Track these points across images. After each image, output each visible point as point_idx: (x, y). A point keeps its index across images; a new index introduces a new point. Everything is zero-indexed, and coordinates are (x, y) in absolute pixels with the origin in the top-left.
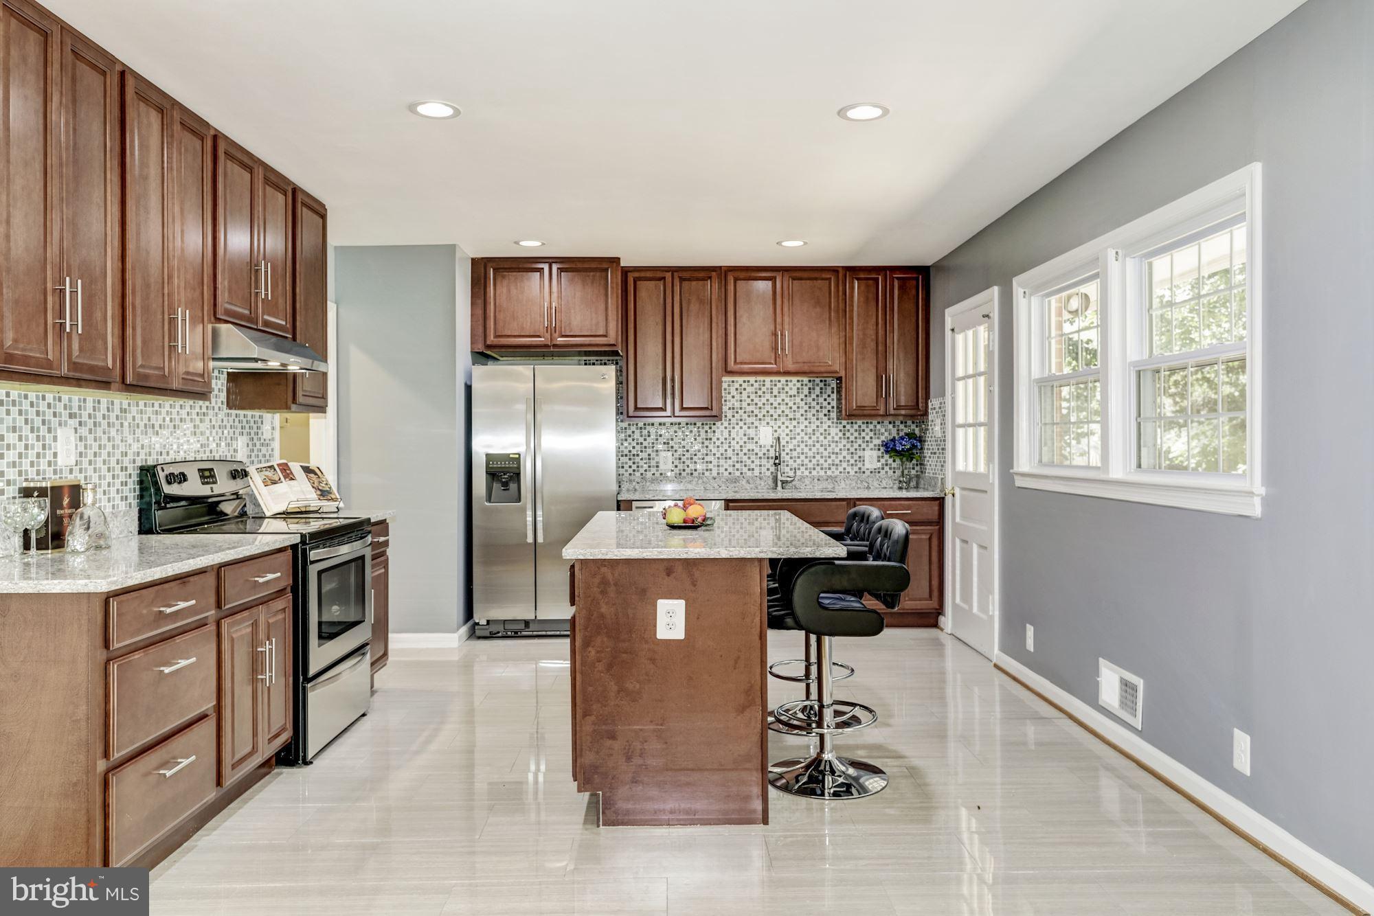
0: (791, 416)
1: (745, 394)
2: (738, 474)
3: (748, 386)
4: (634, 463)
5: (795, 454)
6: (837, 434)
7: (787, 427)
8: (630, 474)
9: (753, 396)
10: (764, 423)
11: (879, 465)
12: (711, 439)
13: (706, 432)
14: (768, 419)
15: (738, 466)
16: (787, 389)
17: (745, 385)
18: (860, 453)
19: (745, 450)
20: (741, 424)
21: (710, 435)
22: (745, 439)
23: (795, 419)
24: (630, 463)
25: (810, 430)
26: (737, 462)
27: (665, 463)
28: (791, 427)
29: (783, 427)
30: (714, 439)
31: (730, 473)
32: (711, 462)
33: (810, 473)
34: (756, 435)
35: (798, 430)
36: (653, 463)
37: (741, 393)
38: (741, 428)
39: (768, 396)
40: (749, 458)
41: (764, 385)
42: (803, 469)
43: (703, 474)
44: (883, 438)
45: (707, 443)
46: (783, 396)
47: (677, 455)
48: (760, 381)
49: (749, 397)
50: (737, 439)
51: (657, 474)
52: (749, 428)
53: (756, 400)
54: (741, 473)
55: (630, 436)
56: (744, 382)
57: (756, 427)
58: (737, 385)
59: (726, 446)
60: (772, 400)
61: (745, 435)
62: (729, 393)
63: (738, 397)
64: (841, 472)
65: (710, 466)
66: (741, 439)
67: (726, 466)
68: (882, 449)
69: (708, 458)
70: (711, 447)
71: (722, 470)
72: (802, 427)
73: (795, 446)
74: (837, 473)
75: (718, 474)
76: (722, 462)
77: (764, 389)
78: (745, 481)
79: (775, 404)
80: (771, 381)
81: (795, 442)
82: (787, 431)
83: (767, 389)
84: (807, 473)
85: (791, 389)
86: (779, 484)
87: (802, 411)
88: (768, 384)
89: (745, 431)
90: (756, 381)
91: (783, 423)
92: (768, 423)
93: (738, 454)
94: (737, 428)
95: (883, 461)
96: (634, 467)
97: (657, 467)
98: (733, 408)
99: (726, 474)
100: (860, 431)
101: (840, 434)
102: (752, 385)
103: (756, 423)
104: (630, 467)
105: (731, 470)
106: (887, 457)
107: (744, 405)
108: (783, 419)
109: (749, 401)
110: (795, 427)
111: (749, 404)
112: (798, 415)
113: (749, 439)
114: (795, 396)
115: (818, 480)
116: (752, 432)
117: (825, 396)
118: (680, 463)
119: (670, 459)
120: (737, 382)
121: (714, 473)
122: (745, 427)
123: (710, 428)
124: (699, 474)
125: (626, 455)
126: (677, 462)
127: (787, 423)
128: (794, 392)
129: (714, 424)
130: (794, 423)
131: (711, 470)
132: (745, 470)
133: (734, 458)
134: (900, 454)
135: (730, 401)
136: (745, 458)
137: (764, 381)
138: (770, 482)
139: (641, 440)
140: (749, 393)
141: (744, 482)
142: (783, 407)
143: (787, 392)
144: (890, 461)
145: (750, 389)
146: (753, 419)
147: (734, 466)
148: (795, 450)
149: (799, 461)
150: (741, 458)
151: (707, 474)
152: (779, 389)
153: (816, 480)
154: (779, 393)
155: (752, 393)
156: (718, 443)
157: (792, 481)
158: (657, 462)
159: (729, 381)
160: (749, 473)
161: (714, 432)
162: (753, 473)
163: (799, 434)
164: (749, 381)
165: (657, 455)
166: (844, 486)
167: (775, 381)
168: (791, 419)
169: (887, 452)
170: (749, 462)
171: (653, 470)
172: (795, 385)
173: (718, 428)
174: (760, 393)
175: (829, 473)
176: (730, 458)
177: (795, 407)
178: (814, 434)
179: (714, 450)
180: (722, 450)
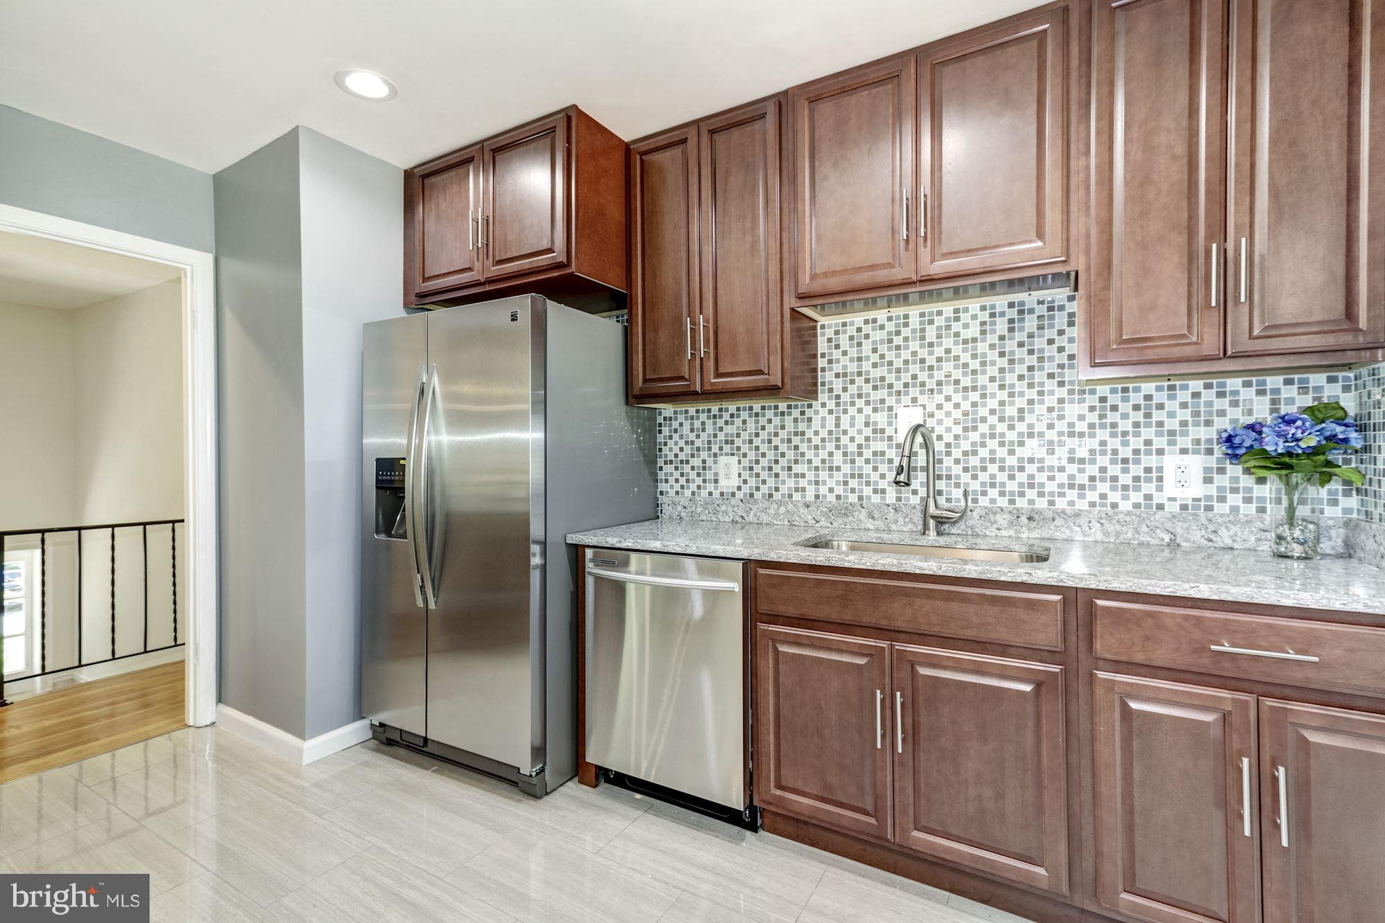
0: (966, 381)
1: (867, 347)
2: (853, 498)
3: (874, 329)
4: (682, 475)
5: (974, 461)
6: (1081, 418)
7: (957, 406)
8: (677, 493)
9: (883, 349)
10: (906, 400)
11: (1212, 490)
12: (803, 433)
13: (796, 420)
14: (914, 392)
15: (853, 483)
16: (956, 327)
17: (867, 329)
18: (1152, 461)
19: (867, 454)
20: (860, 403)
21: (802, 426)
22: (868, 432)
23: (974, 388)
24: (677, 474)
25: (1011, 411)
26: (853, 476)
27: (728, 477)
28: (966, 406)
29: (948, 406)
30: (810, 433)
31: (838, 497)
32: (803, 476)
33: (1012, 502)
34: (890, 424)
35: (983, 412)
36: (709, 475)
37: (859, 344)
38: (860, 411)
39: (914, 345)
40: (875, 469)
41: (906, 325)
42: (993, 493)
43: (790, 496)
44: (1223, 424)
45: (796, 440)
46: (948, 342)
47: (745, 462)
48: (898, 317)
49: (875, 350)
50: (852, 432)
51: (716, 494)
52: (875, 410)
53: (891, 355)
54: (861, 498)
55: (676, 431)
56: (866, 322)
57: (890, 409)
58: (851, 331)
59: (830, 446)
60: (923, 353)
61: (867, 424)
62: (837, 347)
63: (853, 352)
64: (1092, 504)
65: (803, 483)
66: (860, 432)
67: (831, 483)
68: (1219, 451)
69: (797, 469)
70: (803, 447)
71: (823, 490)
72: (992, 403)
73: (974, 444)
74: (1082, 505)
75: (817, 497)
76: (823, 475)
77: (906, 332)
78: (864, 512)
79: (931, 361)
80: (922, 315)
81: (974, 436)
82: (957, 414)
83: (914, 331)
84: (1003, 502)
85: (966, 326)
86: (932, 523)
87: (992, 371)
88: (914, 321)
89: (868, 417)
90: (890, 319)
91: (948, 399)
92: (914, 400)
93: (853, 461)
94: (852, 411)
95: (1222, 481)
96: (683, 481)
97: (716, 481)
98: (845, 375)
99: (831, 498)
100: (1148, 407)
101: (1093, 418)
102: (882, 327)
103: (890, 401)
104: (677, 481)
105: (839, 490)
106: (1235, 470)
107: (866, 366)
108: (948, 389)
109: (875, 358)
110: (974, 404)
111: (875, 365)
112: (982, 380)
113: (875, 431)
114: (974, 340)
115: (1030, 519)
116: (881, 419)
117: (1050, 333)
118: (751, 476)
119: (735, 469)
120: (852, 324)
121: (810, 496)
122: (868, 410)
123: (803, 413)
124: (783, 495)
125: (671, 462)
126: (746, 475)
127: (957, 398)
128: (974, 331)
129: (810, 406)
130: (975, 396)
131: (803, 490)
132: (867, 491)
133: (846, 469)
134: (1283, 464)
135: (838, 361)
136: (867, 469)
137: (906, 316)
138: (917, 517)
139: (692, 437)
140: (874, 342)
141: (863, 515)
142: (948, 366)
143: (957, 335)
144: (1247, 481)
145: (878, 335)
146: (882, 393)
147: (846, 483)
148: (975, 453)
149: (984, 477)
150: (861, 468)
151: (797, 496)
152: (939, 328)
153: (1024, 519)
154: (939, 337)
155: (882, 342)
156: (816, 441)
157: (961, 518)
158: (716, 474)
159: (836, 325)
160: (876, 499)
161: (810, 420)
162: (883, 499)
163: (984, 420)
164: (875, 321)
165: (715, 462)
166: (1099, 537)
167: (931, 314)
168: (965, 389)
169: (1234, 457)
170: (874, 477)
171: (710, 487)
172: (974, 317)
173: (816, 412)
174: (898, 340)
175: (1061, 504)
176: (838, 469)
177: (974, 364)
178: (1021, 419)
179: (810, 454)
180: (823, 454)
